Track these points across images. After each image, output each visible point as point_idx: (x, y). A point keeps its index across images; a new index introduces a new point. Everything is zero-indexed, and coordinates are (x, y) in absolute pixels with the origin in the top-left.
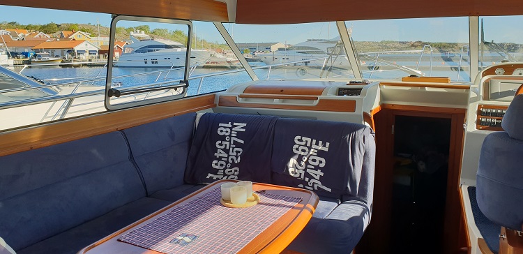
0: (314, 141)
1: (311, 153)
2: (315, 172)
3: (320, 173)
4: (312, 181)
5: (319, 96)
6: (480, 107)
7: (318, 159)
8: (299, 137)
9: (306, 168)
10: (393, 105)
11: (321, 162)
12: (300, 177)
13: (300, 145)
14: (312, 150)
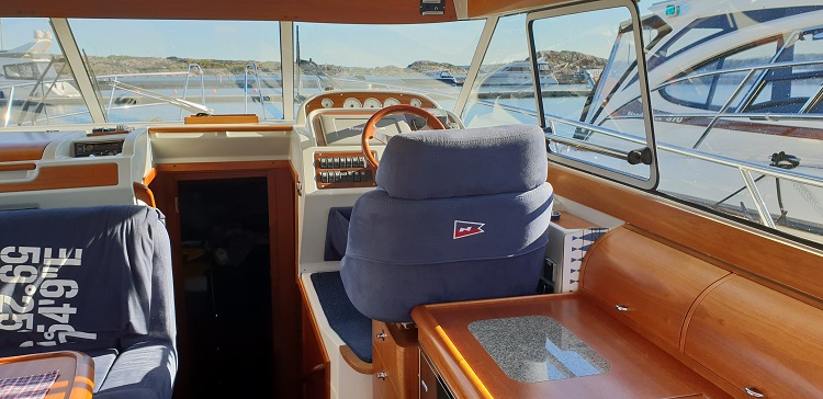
0: (48, 251)
1: (44, 276)
2: (58, 310)
3: (68, 310)
4: (53, 329)
5: (36, 162)
6: (316, 155)
7: (61, 284)
8: (12, 249)
9: (37, 306)
10: (175, 165)
11: (68, 289)
12: (24, 327)
13: (15, 265)
14: (46, 269)
